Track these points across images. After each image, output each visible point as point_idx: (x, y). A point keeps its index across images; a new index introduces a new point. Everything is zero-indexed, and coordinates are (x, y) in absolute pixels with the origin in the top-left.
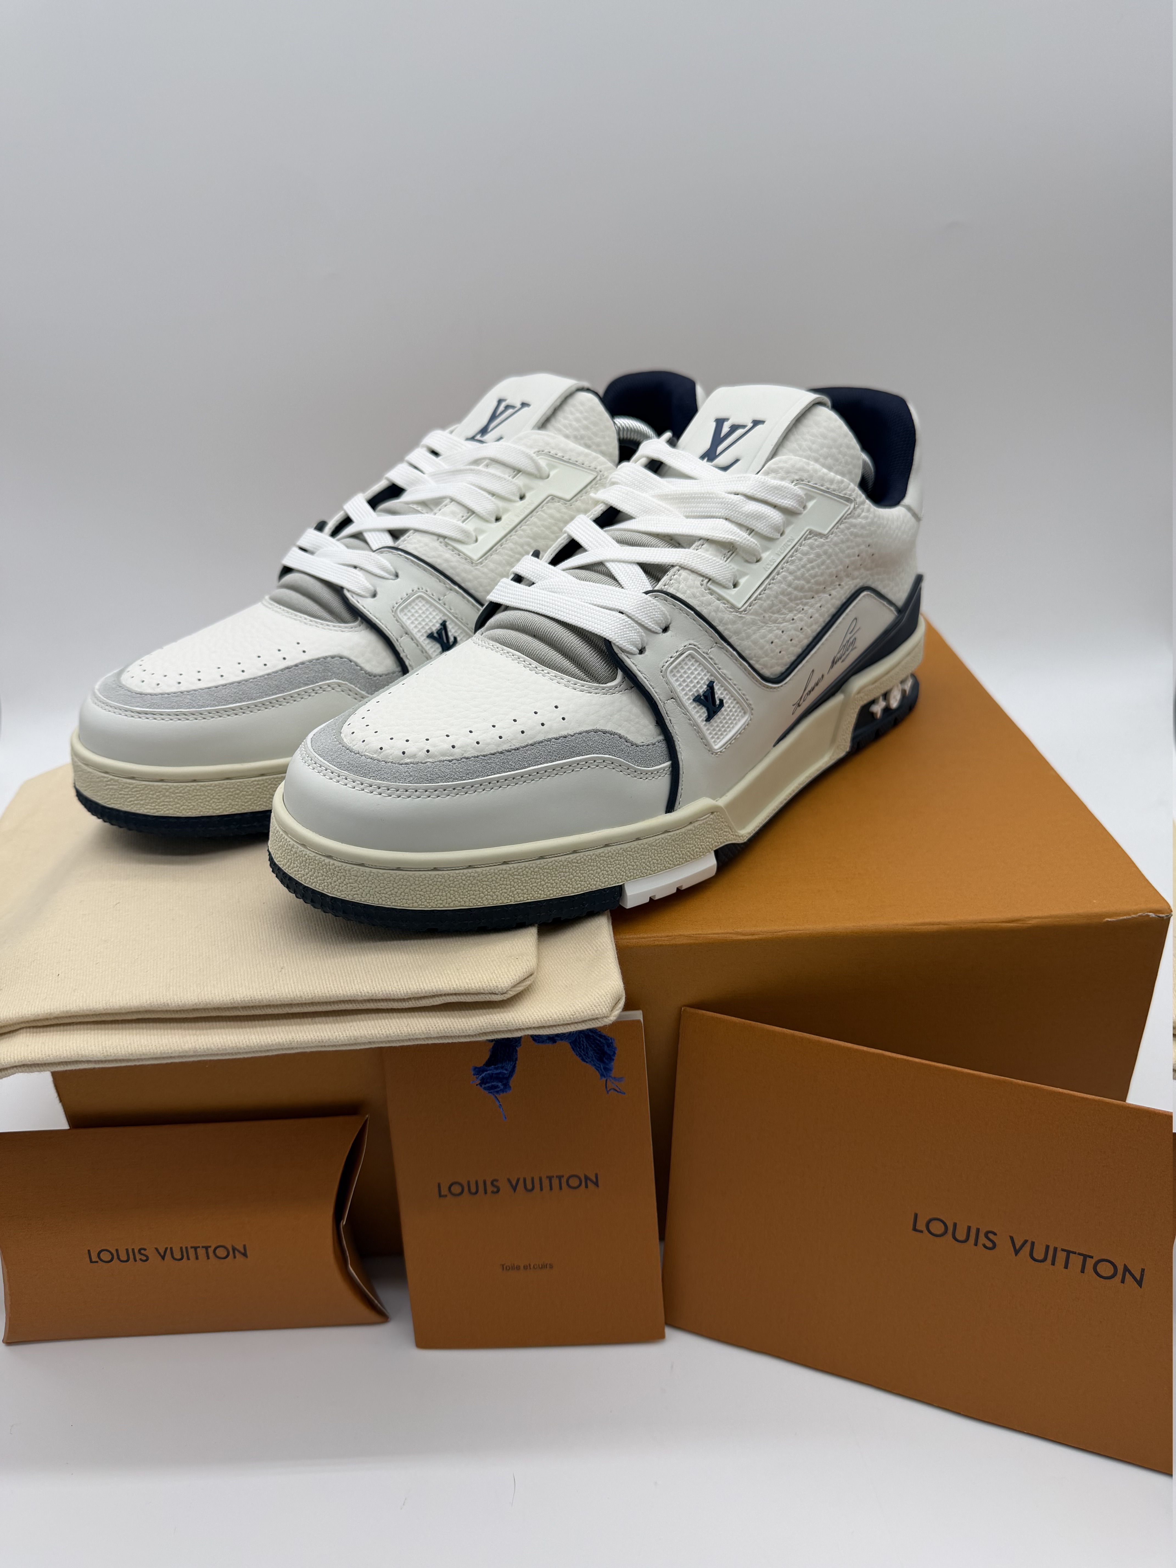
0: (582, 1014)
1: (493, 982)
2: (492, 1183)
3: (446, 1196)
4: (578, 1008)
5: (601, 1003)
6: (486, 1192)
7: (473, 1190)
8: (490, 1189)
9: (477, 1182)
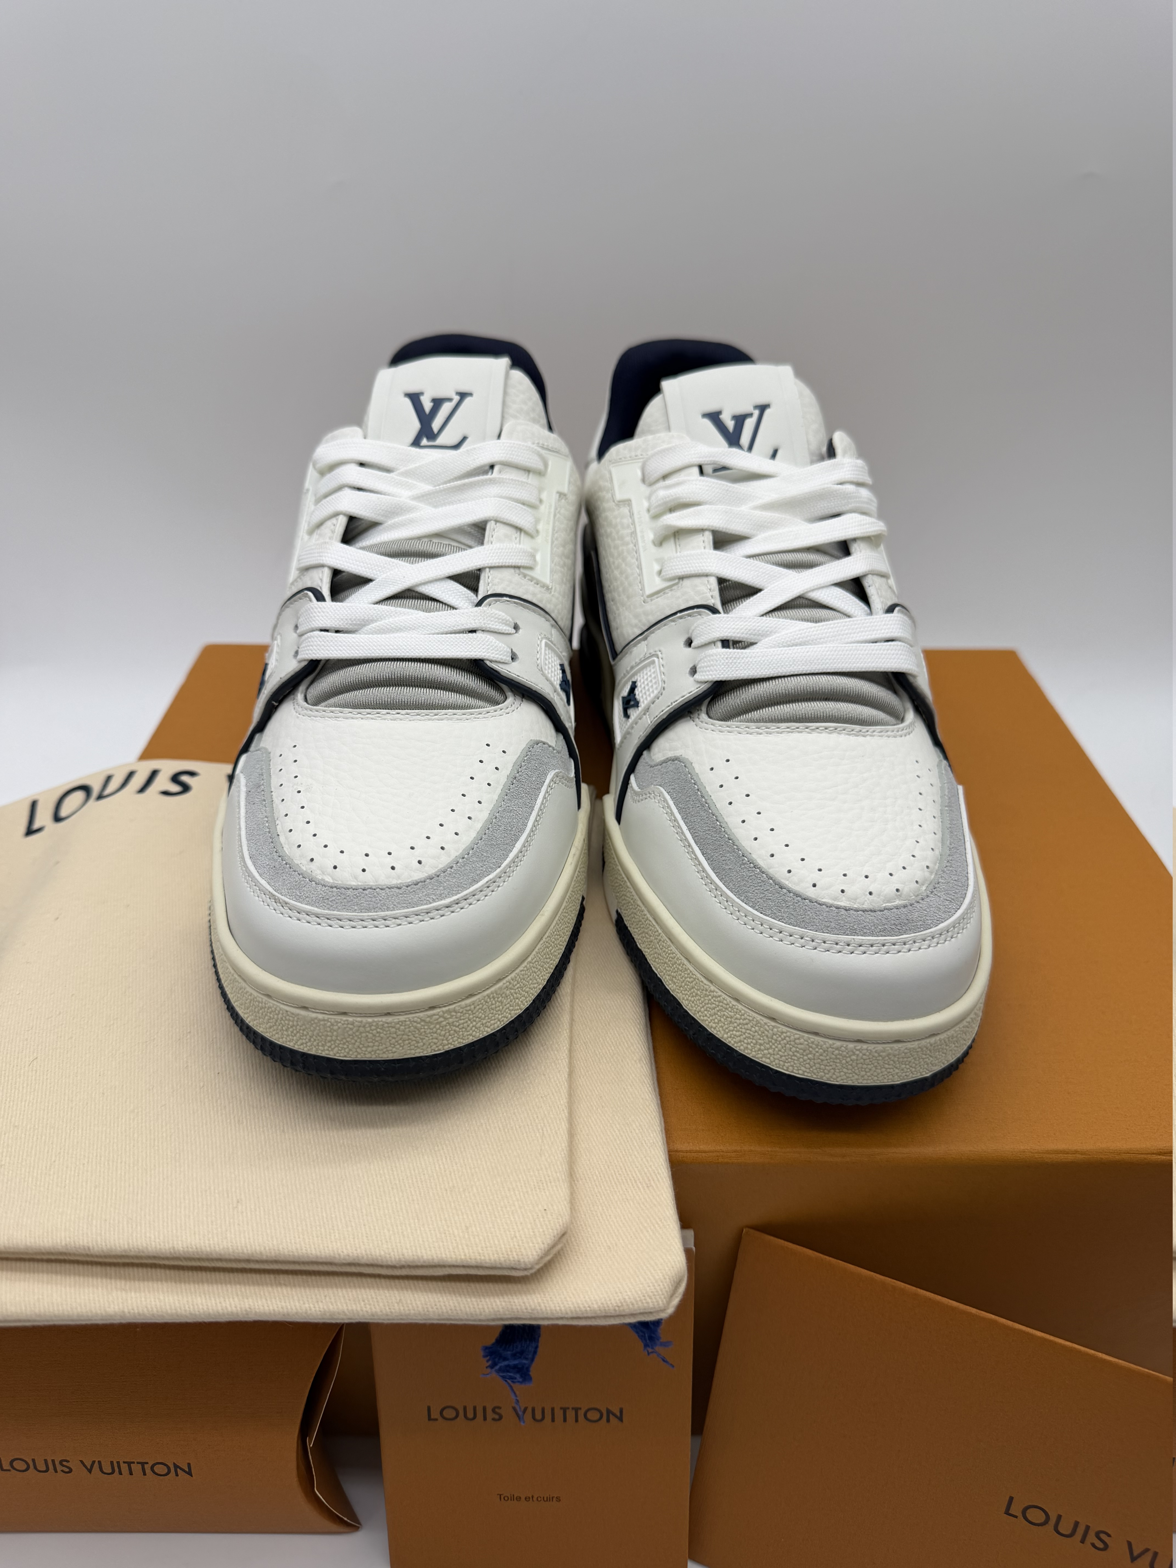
0: (631, 1306)
1: (514, 1253)
2: (494, 1410)
3: (436, 1420)
4: (627, 1297)
5: (657, 1292)
6: (485, 1419)
7: (470, 1415)
8: (490, 1415)
9: (475, 1408)
